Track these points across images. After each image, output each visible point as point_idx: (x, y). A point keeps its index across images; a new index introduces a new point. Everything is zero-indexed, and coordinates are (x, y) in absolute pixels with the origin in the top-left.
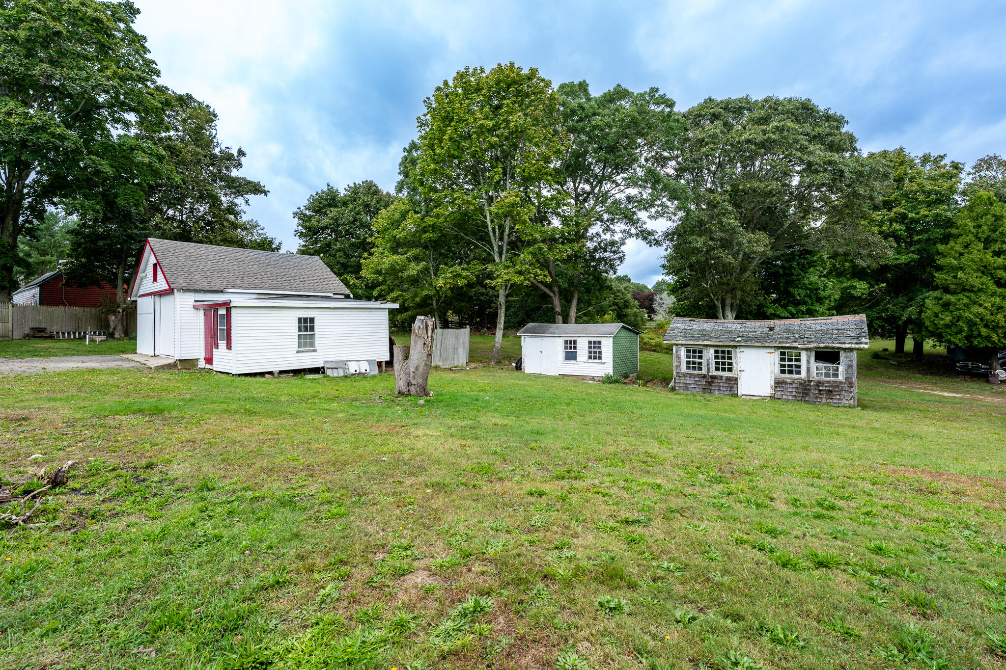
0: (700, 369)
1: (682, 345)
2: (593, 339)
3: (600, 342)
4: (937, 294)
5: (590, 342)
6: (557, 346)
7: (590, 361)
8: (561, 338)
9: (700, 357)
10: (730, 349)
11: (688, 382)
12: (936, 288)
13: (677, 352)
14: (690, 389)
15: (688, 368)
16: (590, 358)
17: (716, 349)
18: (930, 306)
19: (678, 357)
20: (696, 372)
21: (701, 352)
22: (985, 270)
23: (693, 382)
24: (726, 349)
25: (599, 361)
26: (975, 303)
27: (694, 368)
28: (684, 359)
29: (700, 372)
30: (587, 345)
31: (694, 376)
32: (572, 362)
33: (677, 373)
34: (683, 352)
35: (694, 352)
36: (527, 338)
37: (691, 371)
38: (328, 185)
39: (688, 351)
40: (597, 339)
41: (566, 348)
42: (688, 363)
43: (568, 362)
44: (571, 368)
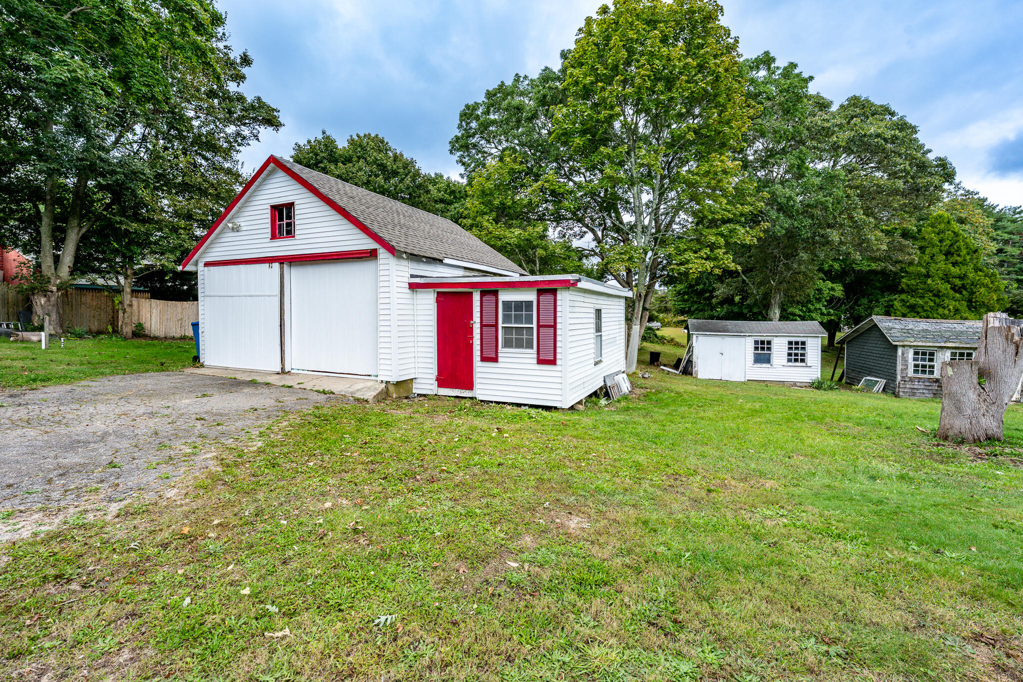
0: (932, 372)
1: (910, 346)
2: (794, 339)
3: (803, 343)
4: (903, 296)
5: (790, 343)
6: (747, 346)
7: (790, 364)
8: (750, 338)
9: (931, 360)
10: (971, 351)
11: (915, 387)
12: (902, 291)
13: (903, 354)
14: (918, 395)
15: (916, 371)
16: (789, 360)
17: (954, 351)
18: (899, 308)
19: (905, 360)
20: (927, 376)
21: (932, 354)
22: (946, 277)
23: (923, 387)
24: (966, 352)
25: (803, 364)
26: (939, 305)
27: (924, 372)
28: (911, 363)
29: (931, 377)
30: (787, 346)
31: (924, 380)
32: (764, 365)
33: (903, 377)
34: (911, 354)
35: (924, 354)
36: (700, 338)
37: (920, 375)
38: (324, 133)
39: (916, 353)
40: (800, 340)
41: (756, 348)
42: (916, 366)
43: (759, 365)
44: (762, 372)
